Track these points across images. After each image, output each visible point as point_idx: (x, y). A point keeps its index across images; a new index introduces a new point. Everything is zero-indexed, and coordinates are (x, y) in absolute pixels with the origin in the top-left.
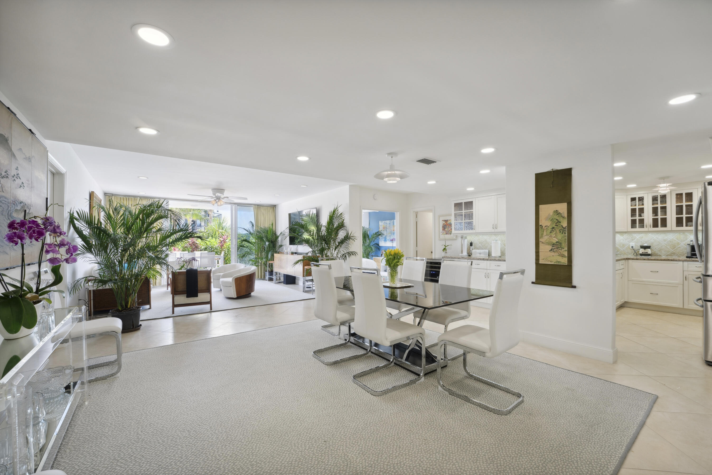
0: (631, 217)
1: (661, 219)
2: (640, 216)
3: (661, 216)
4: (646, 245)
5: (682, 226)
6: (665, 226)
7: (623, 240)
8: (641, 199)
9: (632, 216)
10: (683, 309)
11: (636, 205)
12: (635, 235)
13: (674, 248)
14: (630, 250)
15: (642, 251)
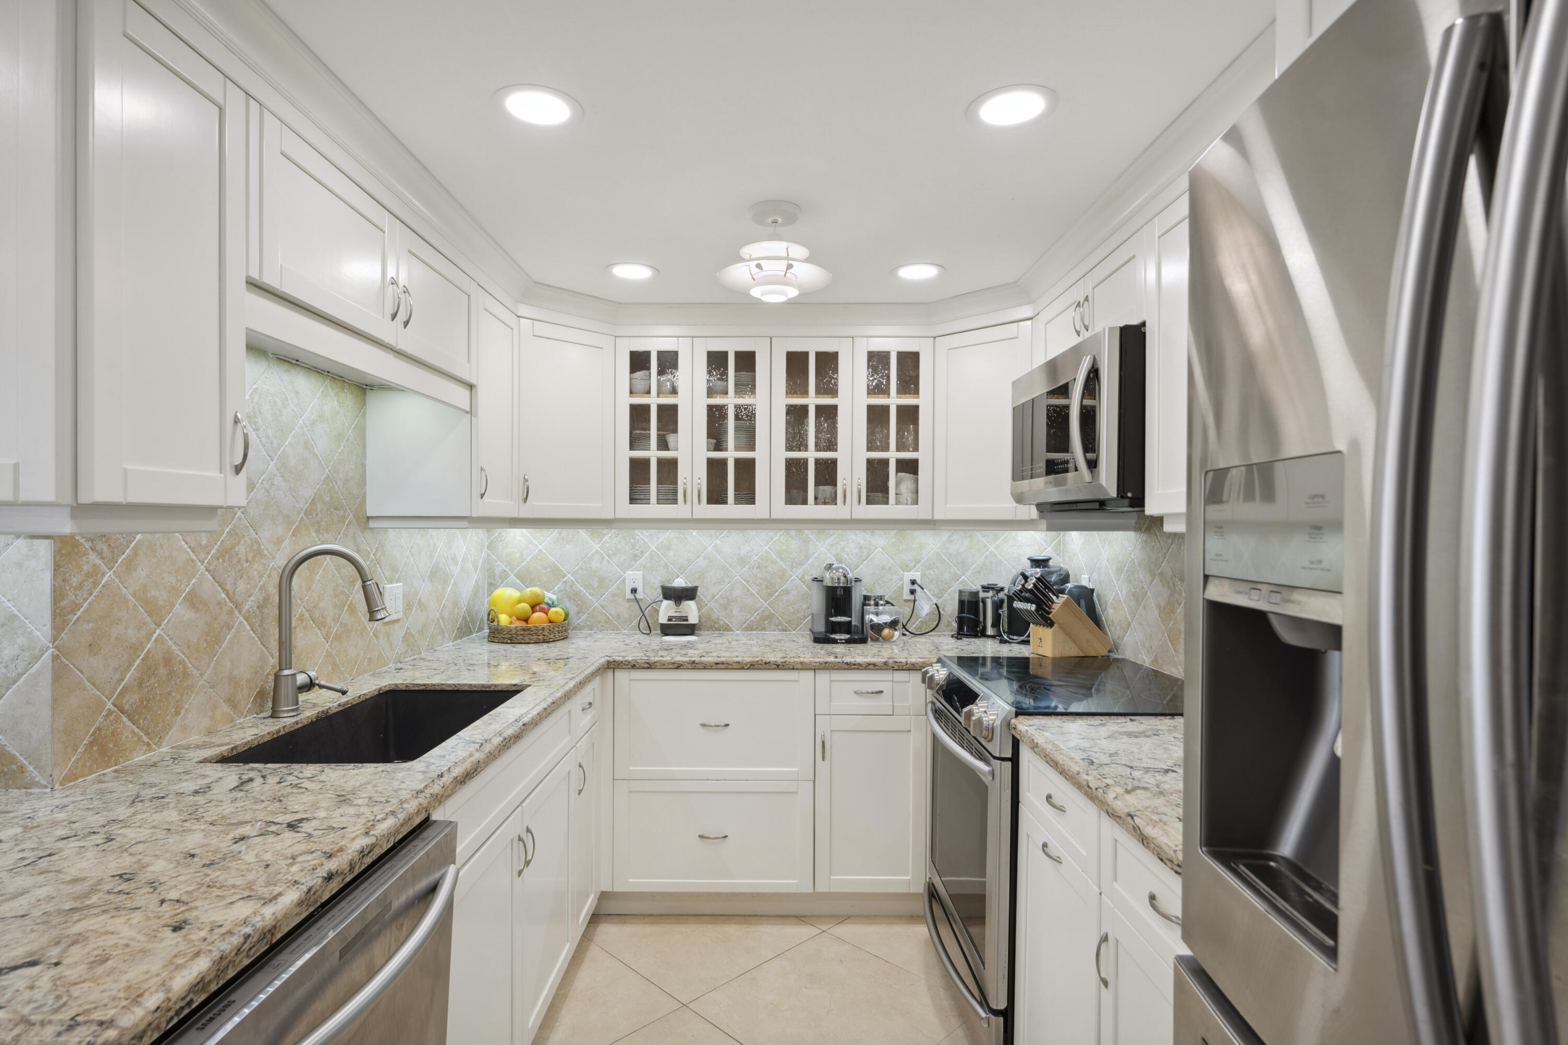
0: (632, 448)
1: (738, 462)
2: (663, 445)
3: (737, 448)
4: (679, 582)
5: (805, 502)
6: (751, 500)
7: (603, 558)
8: (669, 361)
9: (634, 442)
10: (816, 896)
11: (649, 392)
12: (643, 535)
13: (771, 595)
14: (627, 605)
15: (666, 610)
